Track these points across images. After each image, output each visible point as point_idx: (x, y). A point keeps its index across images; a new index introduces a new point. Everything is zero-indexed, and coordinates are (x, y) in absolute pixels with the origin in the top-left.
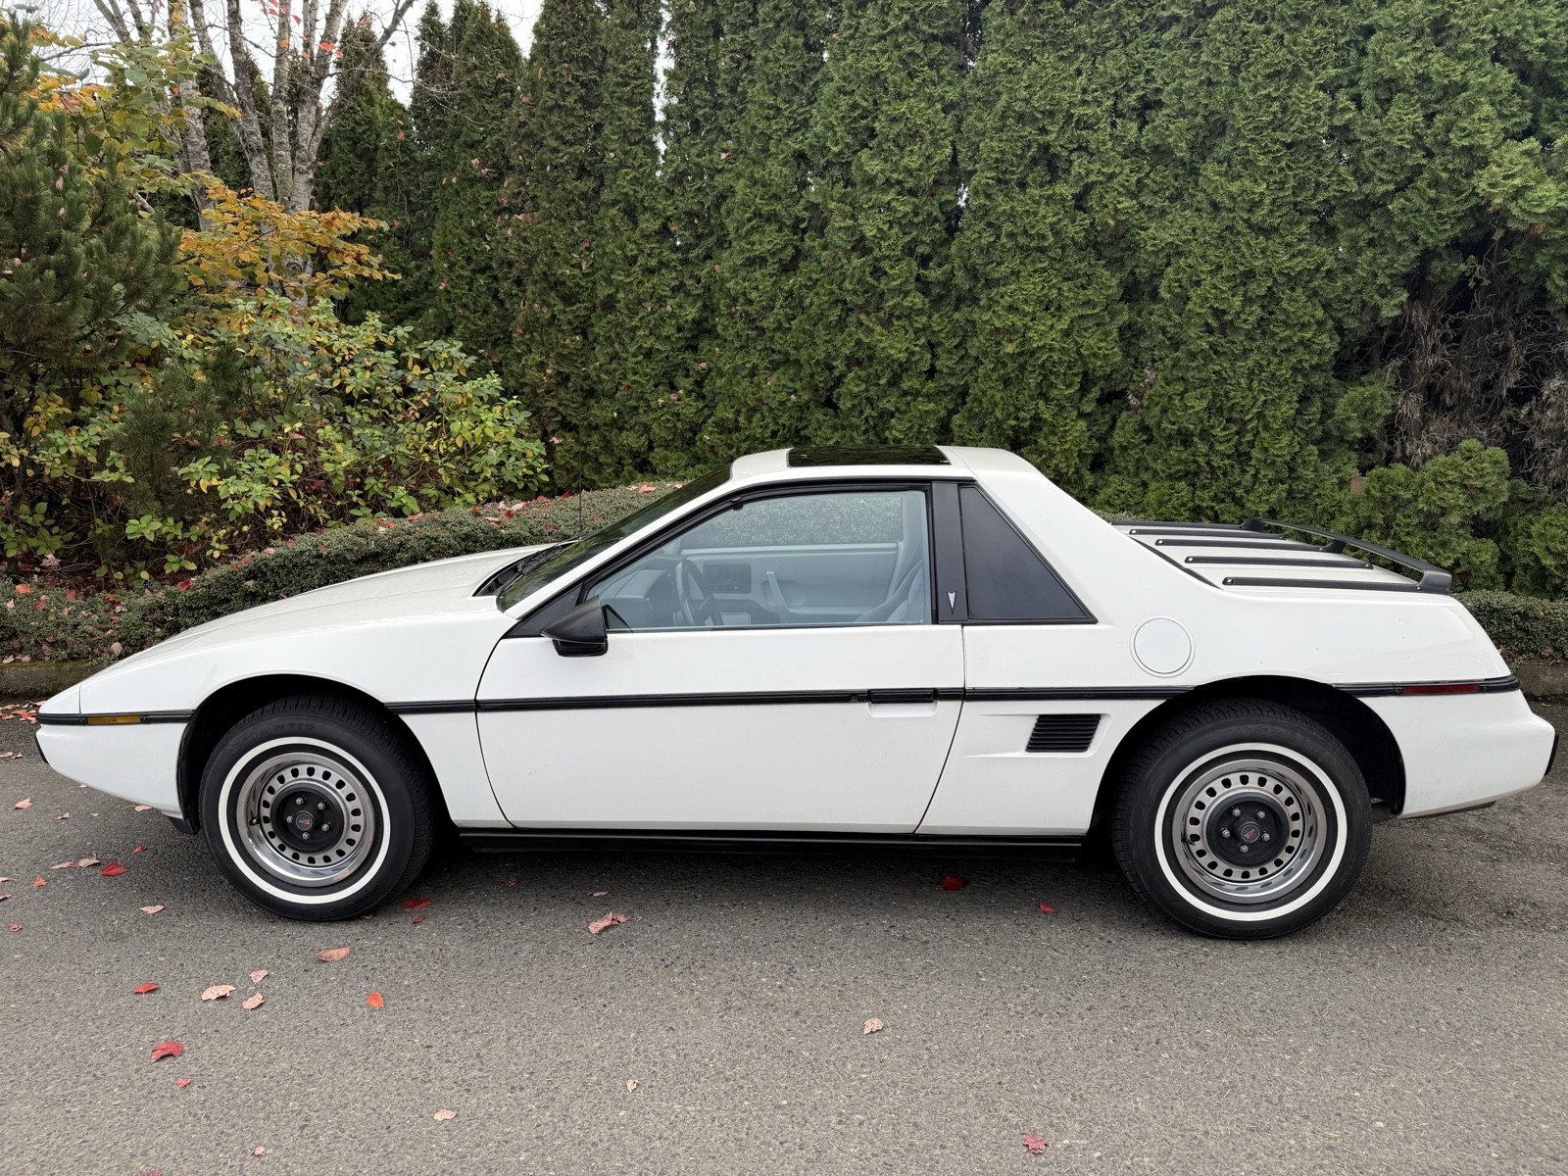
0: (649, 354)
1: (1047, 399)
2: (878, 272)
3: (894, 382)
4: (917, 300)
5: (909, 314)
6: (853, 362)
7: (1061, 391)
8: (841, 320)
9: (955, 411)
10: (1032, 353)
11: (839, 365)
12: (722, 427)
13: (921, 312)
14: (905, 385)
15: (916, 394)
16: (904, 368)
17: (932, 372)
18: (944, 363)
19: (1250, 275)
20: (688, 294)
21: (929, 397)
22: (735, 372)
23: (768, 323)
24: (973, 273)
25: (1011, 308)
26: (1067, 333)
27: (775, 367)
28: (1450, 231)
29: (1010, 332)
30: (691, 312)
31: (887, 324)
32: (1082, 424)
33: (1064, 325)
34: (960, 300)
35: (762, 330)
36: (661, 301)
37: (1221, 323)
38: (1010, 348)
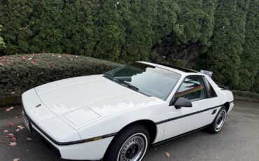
0: (18, 17)
2: (86, 16)
5: (90, 25)
6: (77, 31)
10: (114, 38)
11: (74, 31)
12: (41, 38)
15: (91, 40)
16: (89, 35)
19: (145, 33)
20: (29, 5)
22: (46, 27)
23: (56, 18)
24: (103, 21)
27: (56, 28)
28: (168, 33)
29: (110, 33)
31: (86, 26)
34: (99, 25)
35: (53, 20)
36: (22, 5)
37: (141, 40)
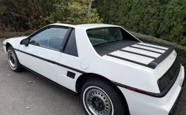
0: (124, 11)
1: (176, 21)
3: (152, 17)
4: (158, 3)
6: (147, 13)
7: (179, 20)
8: (147, 6)
9: (161, 22)
10: (175, 13)
11: (145, 14)
13: (158, 5)
14: (153, 17)
16: (154, 14)
17: (159, 16)
18: (160, 14)
21: (157, 20)
25: (172, 5)
26: (182, 9)
30: (130, 5)
31: (152, 7)
32: (182, 27)
33: (182, 8)
34: (166, 3)
38: (171, 12)
